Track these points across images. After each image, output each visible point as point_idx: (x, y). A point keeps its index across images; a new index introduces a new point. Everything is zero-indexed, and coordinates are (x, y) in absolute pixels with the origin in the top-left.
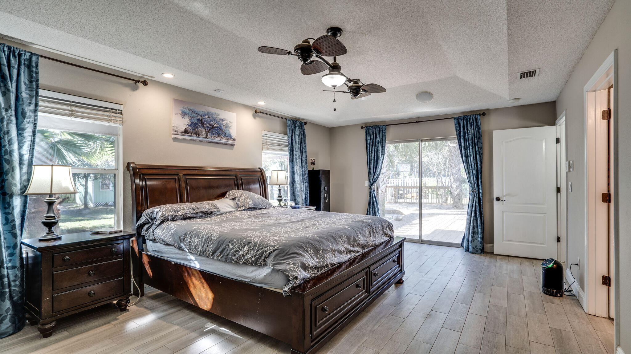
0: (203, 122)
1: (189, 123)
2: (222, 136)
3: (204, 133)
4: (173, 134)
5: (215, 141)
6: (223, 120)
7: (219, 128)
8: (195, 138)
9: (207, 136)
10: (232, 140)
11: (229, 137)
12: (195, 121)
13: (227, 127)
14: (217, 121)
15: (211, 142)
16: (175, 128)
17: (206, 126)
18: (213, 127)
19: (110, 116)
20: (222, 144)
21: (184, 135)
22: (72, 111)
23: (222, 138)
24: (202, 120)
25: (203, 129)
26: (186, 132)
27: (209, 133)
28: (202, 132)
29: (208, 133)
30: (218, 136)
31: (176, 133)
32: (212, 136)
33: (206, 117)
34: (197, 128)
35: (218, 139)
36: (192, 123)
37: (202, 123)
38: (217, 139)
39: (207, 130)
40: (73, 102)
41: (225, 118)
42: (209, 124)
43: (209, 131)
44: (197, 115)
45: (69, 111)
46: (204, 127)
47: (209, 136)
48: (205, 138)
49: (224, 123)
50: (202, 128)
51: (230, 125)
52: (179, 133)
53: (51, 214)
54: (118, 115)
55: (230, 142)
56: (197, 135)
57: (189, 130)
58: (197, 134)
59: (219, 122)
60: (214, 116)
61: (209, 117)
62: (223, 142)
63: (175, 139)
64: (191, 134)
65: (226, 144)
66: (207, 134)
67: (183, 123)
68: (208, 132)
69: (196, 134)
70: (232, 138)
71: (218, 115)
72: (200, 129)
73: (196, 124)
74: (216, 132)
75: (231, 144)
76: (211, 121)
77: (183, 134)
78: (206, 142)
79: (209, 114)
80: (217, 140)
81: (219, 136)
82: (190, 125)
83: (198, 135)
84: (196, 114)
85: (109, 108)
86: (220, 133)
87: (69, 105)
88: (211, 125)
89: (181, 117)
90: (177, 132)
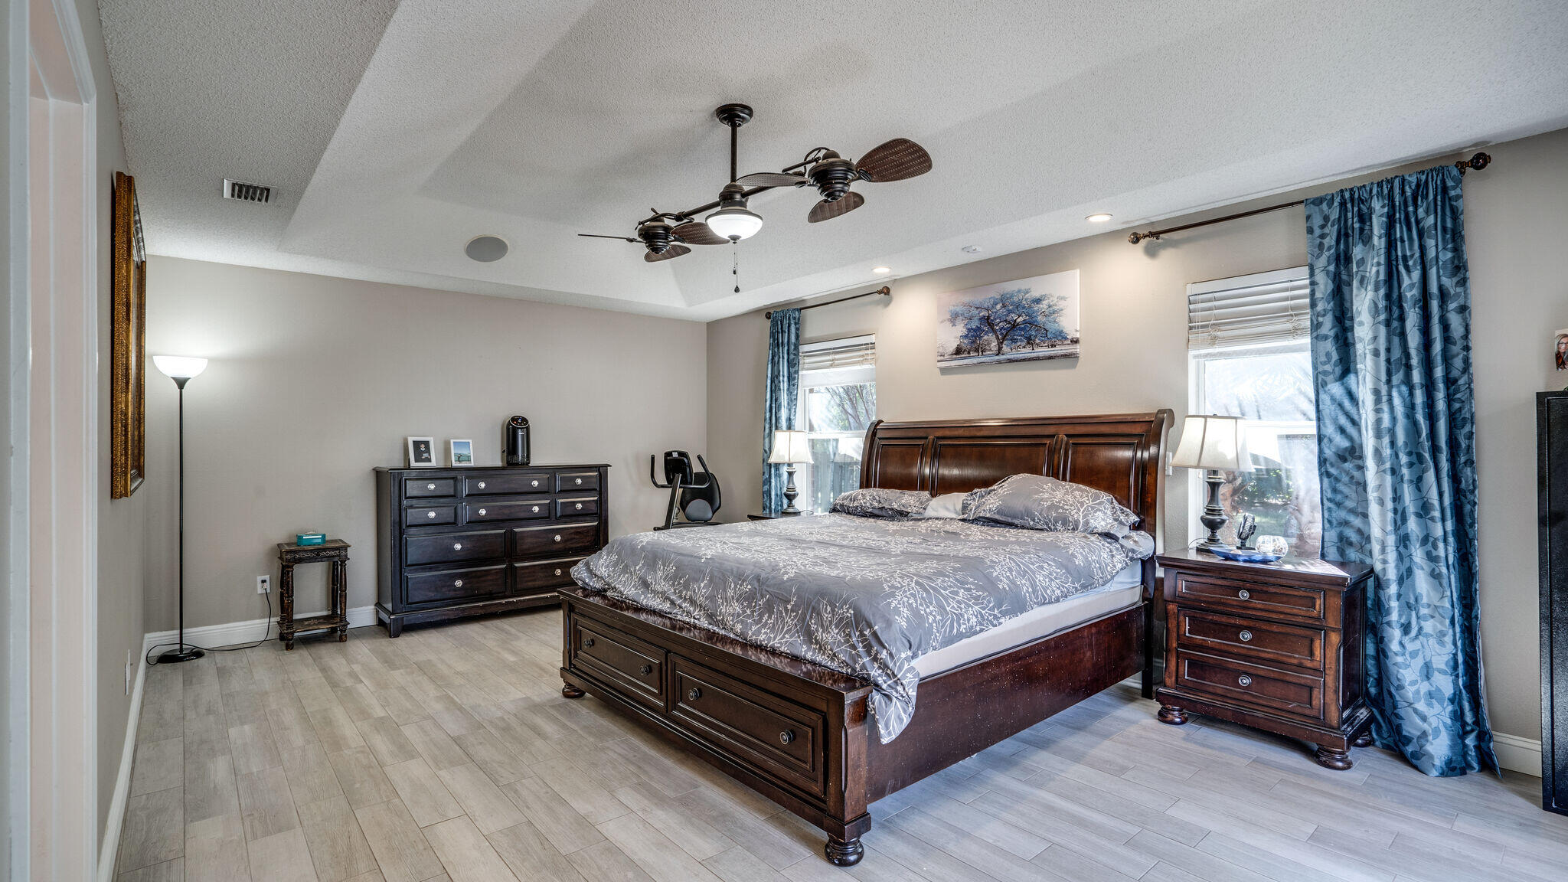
0: (992, 320)
1: (965, 331)
2: (1037, 341)
3: (994, 344)
4: (938, 361)
5: (1021, 355)
6: (1038, 301)
7: (1032, 323)
8: (975, 361)
9: (1000, 349)
10: (1066, 342)
11: (1060, 337)
12: (975, 324)
13: (1052, 312)
14: (1024, 308)
15: (1011, 361)
16: (941, 350)
17: (997, 328)
18: (1014, 326)
19: (863, 356)
20: (1038, 359)
21: (955, 359)
22: (833, 360)
23: (1038, 345)
24: (989, 317)
25: (991, 337)
26: (958, 351)
27: (1005, 342)
28: (989, 344)
29: (1002, 343)
30: (1028, 343)
31: (942, 358)
32: (1013, 345)
33: (998, 307)
34: (980, 338)
35: (1028, 349)
36: (969, 330)
37: (989, 324)
38: (1024, 350)
39: (1000, 337)
40: (834, 349)
41: (1044, 294)
42: (1006, 321)
43: (1005, 336)
44: (979, 310)
45: (830, 361)
46: (994, 332)
47: (1005, 348)
48: (997, 355)
49: (1044, 305)
50: (991, 335)
51: (1061, 304)
52: (946, 357)
53: (791, 486)
54: (869, 352)
55: (1059, 350)
56: (980, 353)
57: (964, 346)
58: (979, 349)
59: (1030, 307)
60: (1015, 299)
61: (1004, 306)
62: (1041, 354)
63: (944, 371)
64: (969, 353)
65: (1050, 358)
66: (1000, 344)
67: (953, 336)
68: (1004, 339)
69: (977, 350)
70: (1066, 338)
71: (1027, 293)
72: (986, 337)
73: (978, 329)
74: (1022, 335)
75: (1062, 355)
76: (1010, 312)
77: (955, 356)
78: (999, 362)
79: (1004, 300)
80: (1026, 352)
81: (1030, 341)
82: (966, 337)
83: (982, 351)
84: (977, 308)
85: (862, 345)
86: (1033, 333)
87: (828, 354)
88: (1010, 323)
89: (948, 324)
90: (944, 356)
